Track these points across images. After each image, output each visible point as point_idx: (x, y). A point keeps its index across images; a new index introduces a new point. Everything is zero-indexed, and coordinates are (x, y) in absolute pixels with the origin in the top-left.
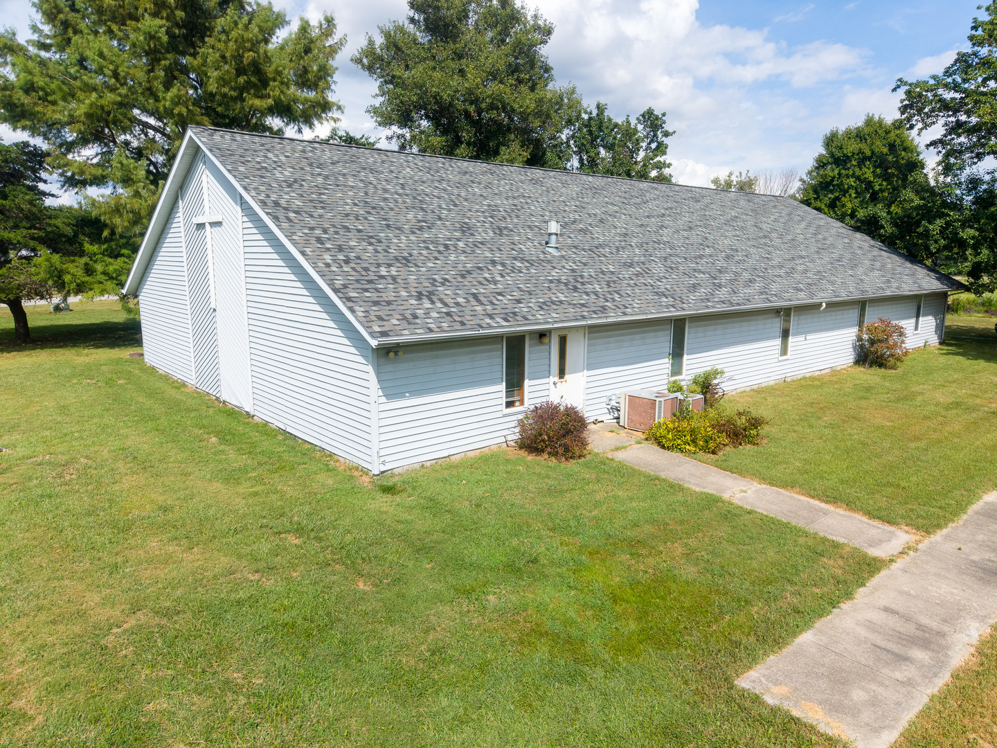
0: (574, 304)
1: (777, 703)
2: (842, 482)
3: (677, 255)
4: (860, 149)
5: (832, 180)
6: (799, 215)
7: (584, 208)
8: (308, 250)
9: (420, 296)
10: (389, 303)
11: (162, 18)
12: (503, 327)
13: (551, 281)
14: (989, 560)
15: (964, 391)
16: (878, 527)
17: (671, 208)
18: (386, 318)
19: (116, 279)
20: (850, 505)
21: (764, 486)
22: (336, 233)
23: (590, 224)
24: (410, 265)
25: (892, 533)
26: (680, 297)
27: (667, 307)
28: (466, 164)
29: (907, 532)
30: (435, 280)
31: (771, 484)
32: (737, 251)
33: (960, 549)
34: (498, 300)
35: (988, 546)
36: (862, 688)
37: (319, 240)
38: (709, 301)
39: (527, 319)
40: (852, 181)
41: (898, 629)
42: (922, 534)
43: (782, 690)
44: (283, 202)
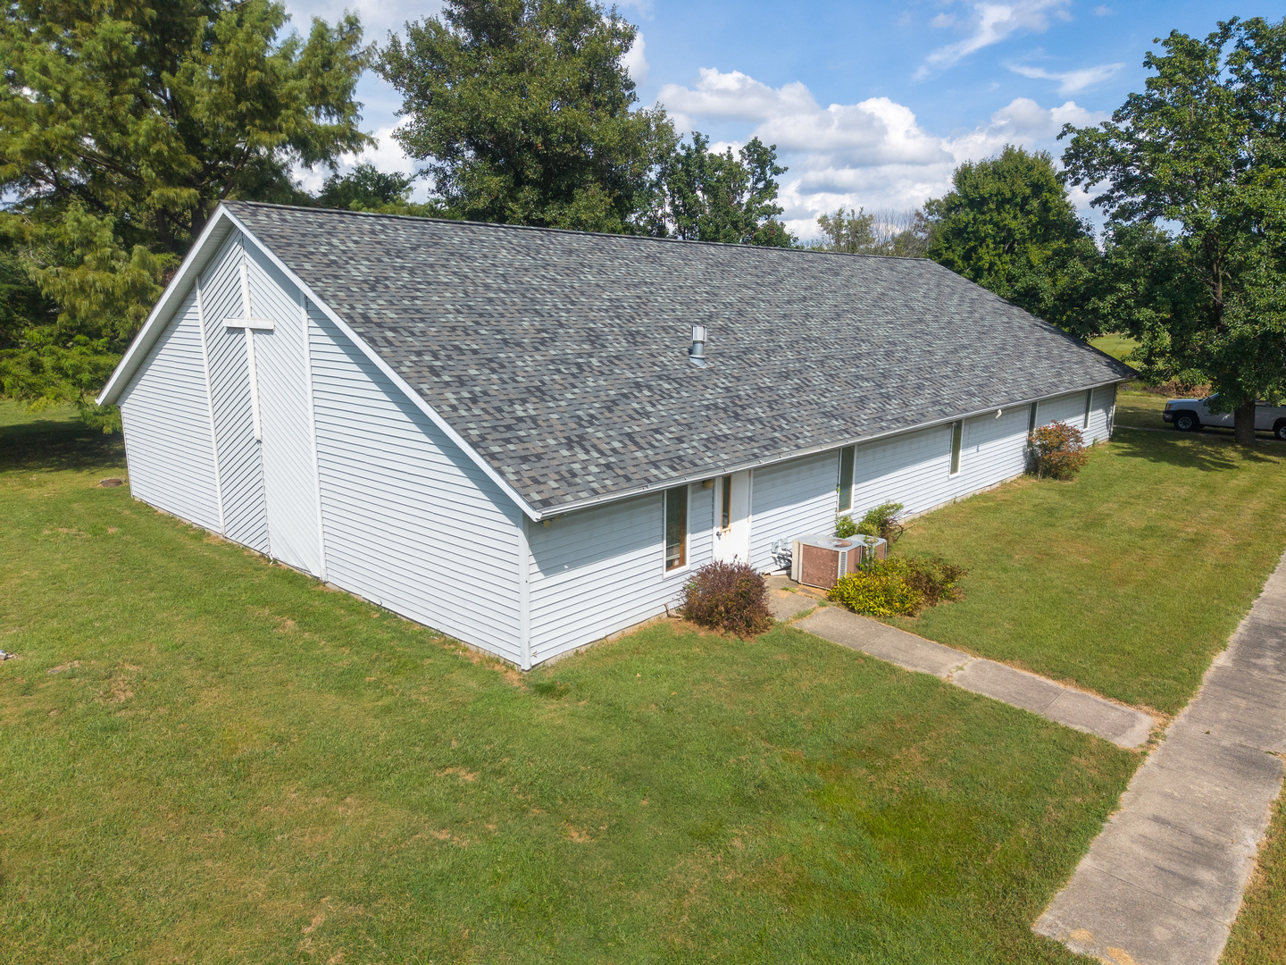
0: (741, 439)
1: (1081, 951)
2: (1063, 649)
3: (833, 357)
4: (999, 189)
5: (966, 227)
6: (948, 286)
7: (716, 295)
8: (424, 387)
9: (570, 444)
10: (539, 457)
11: (127, 19)
12: (671, 478)
13: (708, 408)
14: (1241, 746)
15: (1154, 510)
16: (1116, 709)
17: (811, 287)
18: (542, 480)
19: (74, 377)
20: (1081, 680)
21: (980, 659)
22: (449, 358)
23: (729, 319)
24: (547, 398)
25: (1132, 715)
26: (851, 418)
27: (840, 432)
28: (567, 237)
29: (1148, 713)
30: (579, 418)
31: (987, 656)
32: (895, 344)
33: (1208, 733)
34: (657, 440)
35: (1235, 727)
36: (1162, 924)
37: (432, 370)
38: (882, 420)
39: (695, 465)
40: (989, 229)
41: (1175, 844)
42: (1165, 715)
43: (1082, 934)
44: (372, 314)
